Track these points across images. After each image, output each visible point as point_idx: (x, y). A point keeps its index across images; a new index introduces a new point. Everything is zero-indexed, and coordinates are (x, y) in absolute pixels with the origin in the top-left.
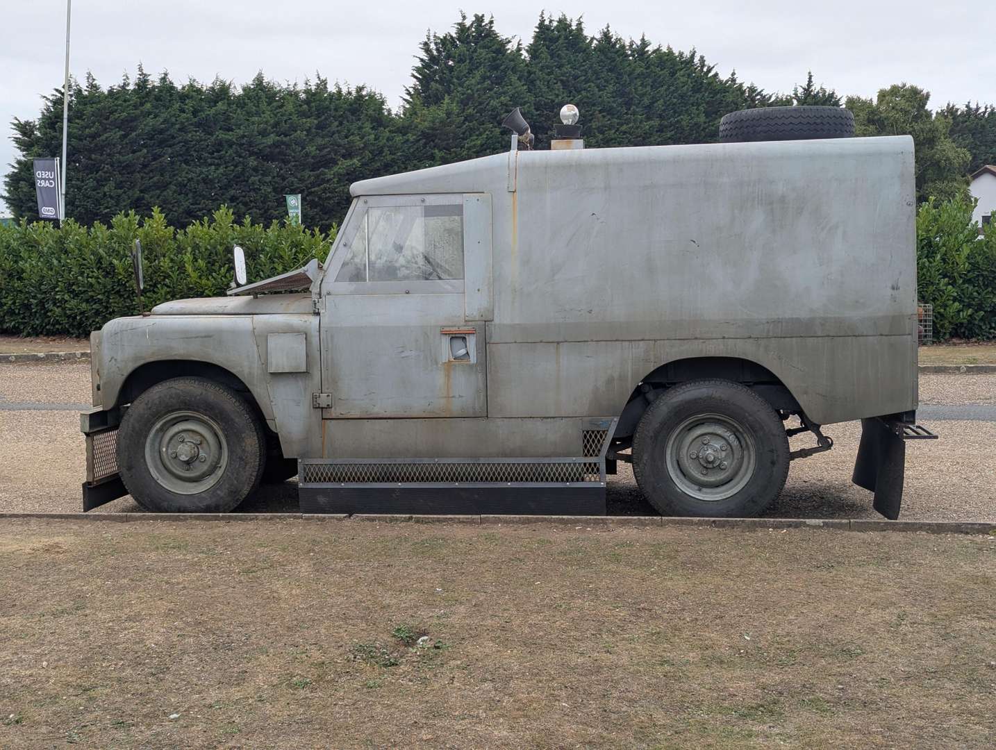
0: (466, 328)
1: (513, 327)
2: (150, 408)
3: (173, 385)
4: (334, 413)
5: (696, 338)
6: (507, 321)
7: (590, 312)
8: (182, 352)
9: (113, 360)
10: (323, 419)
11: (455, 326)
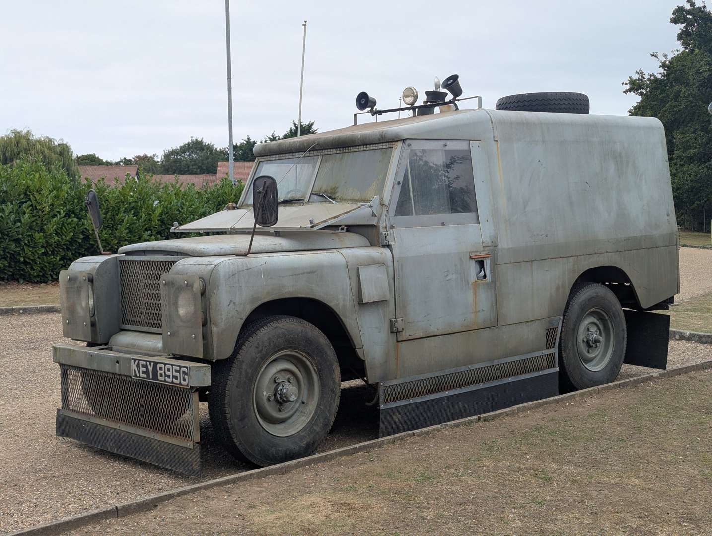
0: (485, 253)
1: (509, 249)
2: (261, 351)
3: (278, 325)
4: (405, 335)
5: (595, 253)
6: (506, 246)
7: (547, 236)
8: (291, 289)
9: (232, 304)
10: (397, 342)
11: (478, 251)
